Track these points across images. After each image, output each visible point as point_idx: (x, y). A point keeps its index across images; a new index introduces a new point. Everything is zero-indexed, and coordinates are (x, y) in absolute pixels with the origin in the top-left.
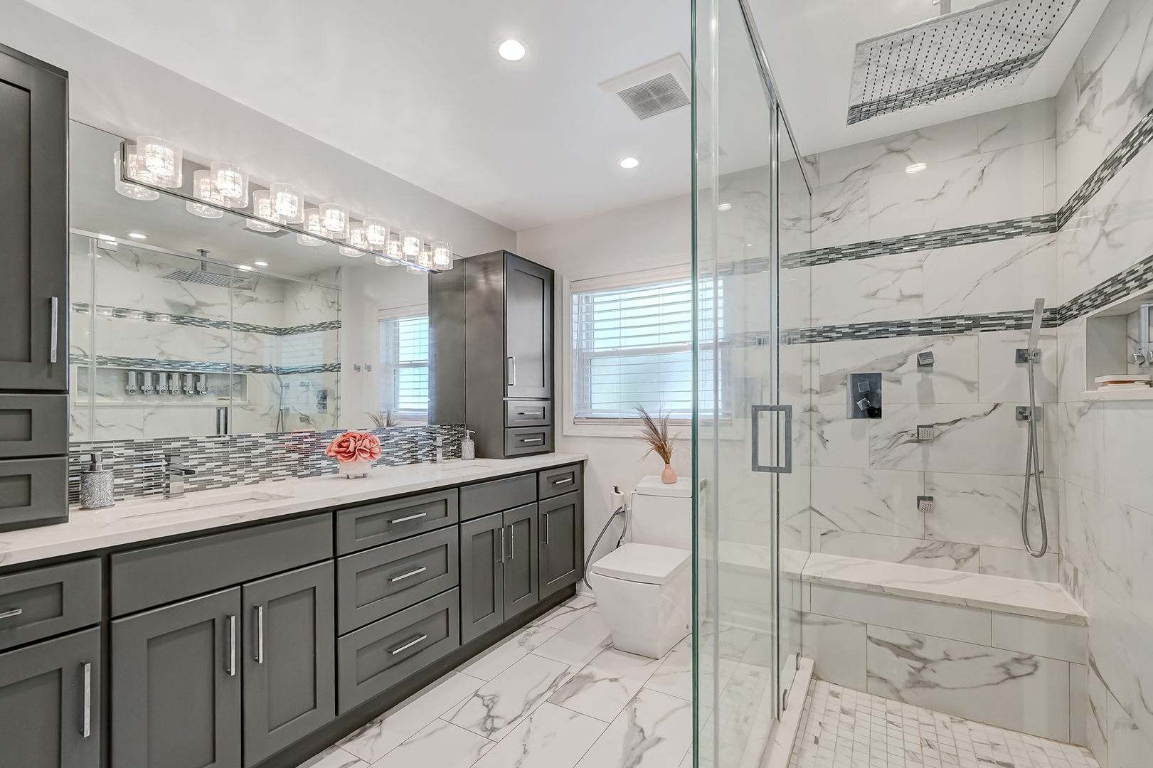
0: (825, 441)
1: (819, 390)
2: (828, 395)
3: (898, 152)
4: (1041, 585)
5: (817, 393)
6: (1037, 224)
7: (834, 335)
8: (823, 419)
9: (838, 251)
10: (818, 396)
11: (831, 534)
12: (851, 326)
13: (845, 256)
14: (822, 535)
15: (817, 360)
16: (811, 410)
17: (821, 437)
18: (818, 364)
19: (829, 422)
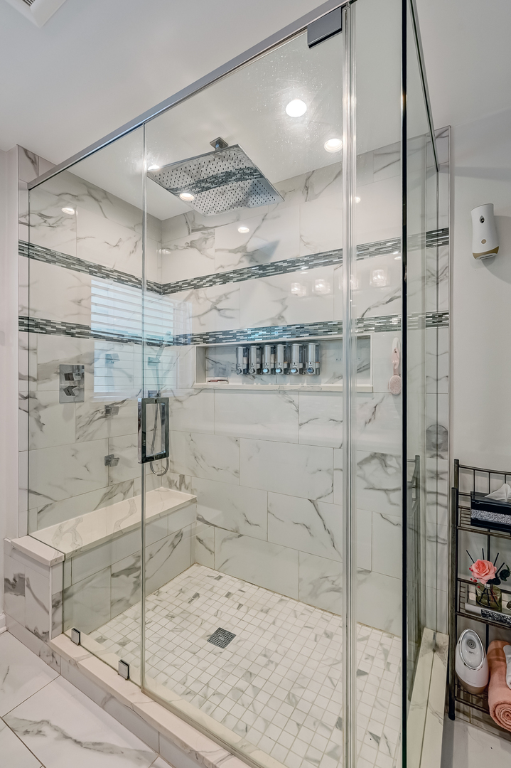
0: (41, 425)
1: (36, 378)
2: (44, 382)
3: (95, 198)
4: (158, 491)
5: (35, 380)
6: (155, 288)
7: (49, 328)
8: (40, 404)
9: (53, 255)
10: (35, 383)
11: (47, 508)
12: (63, 324)
13: (59, 261)
14: (39, 513)
15: (35, 350)
16: (28, 397)
17: (38, 421)
18: (36, 353)
19: (46, 407)
